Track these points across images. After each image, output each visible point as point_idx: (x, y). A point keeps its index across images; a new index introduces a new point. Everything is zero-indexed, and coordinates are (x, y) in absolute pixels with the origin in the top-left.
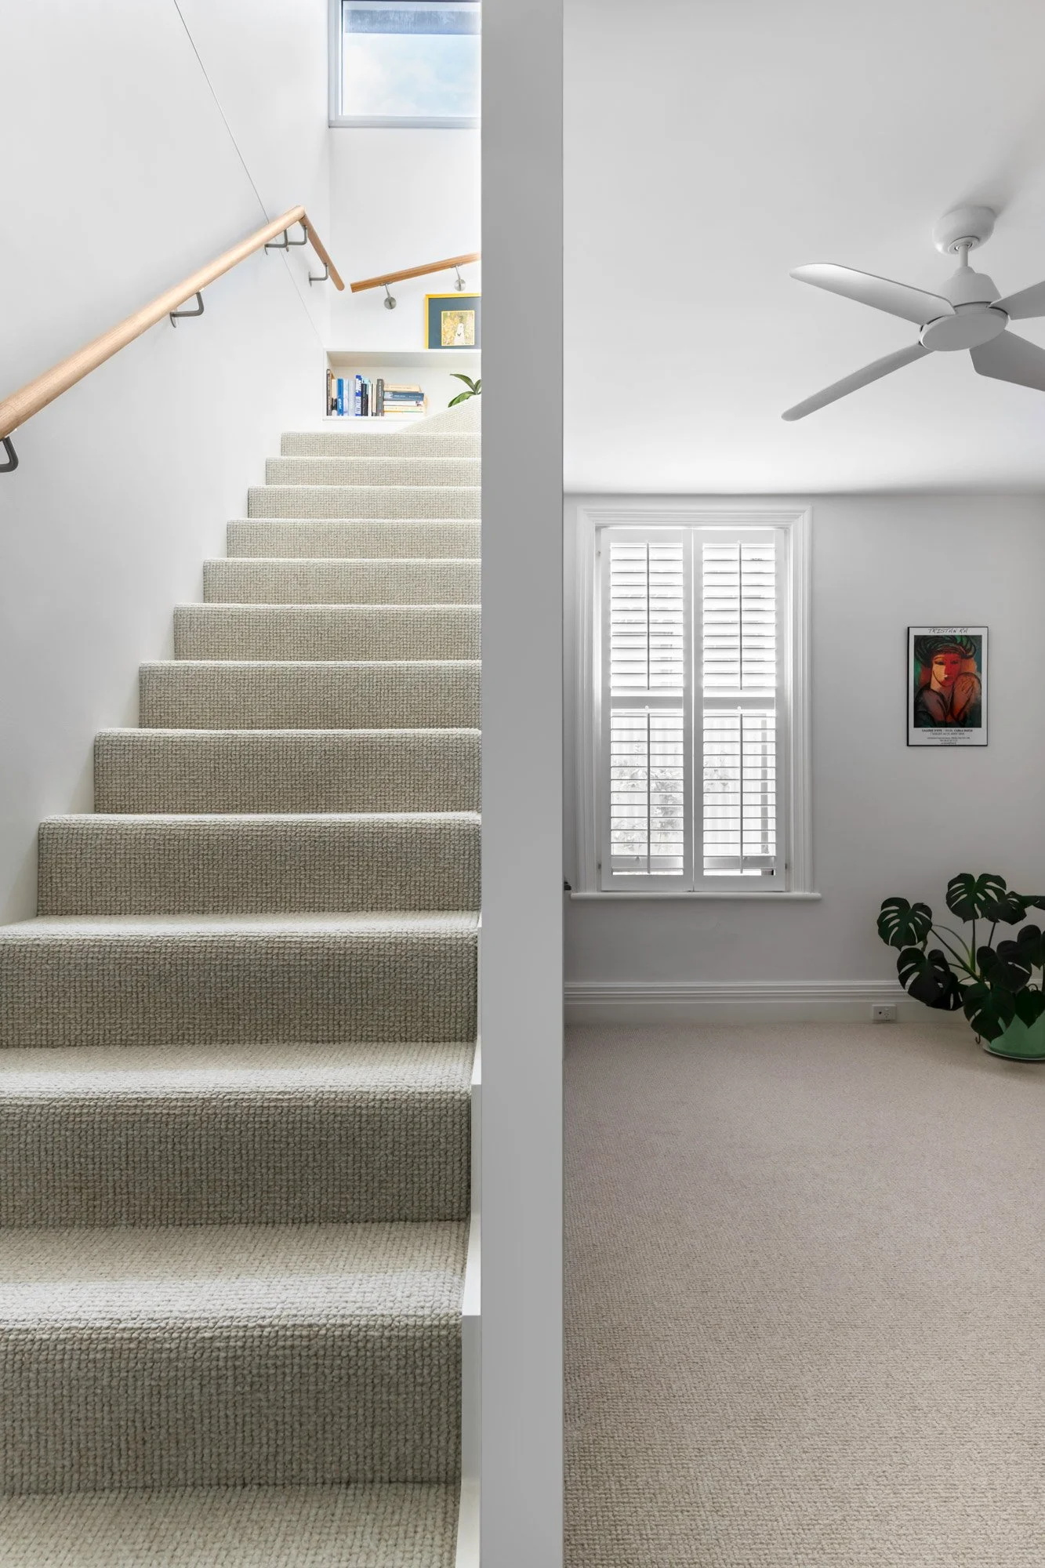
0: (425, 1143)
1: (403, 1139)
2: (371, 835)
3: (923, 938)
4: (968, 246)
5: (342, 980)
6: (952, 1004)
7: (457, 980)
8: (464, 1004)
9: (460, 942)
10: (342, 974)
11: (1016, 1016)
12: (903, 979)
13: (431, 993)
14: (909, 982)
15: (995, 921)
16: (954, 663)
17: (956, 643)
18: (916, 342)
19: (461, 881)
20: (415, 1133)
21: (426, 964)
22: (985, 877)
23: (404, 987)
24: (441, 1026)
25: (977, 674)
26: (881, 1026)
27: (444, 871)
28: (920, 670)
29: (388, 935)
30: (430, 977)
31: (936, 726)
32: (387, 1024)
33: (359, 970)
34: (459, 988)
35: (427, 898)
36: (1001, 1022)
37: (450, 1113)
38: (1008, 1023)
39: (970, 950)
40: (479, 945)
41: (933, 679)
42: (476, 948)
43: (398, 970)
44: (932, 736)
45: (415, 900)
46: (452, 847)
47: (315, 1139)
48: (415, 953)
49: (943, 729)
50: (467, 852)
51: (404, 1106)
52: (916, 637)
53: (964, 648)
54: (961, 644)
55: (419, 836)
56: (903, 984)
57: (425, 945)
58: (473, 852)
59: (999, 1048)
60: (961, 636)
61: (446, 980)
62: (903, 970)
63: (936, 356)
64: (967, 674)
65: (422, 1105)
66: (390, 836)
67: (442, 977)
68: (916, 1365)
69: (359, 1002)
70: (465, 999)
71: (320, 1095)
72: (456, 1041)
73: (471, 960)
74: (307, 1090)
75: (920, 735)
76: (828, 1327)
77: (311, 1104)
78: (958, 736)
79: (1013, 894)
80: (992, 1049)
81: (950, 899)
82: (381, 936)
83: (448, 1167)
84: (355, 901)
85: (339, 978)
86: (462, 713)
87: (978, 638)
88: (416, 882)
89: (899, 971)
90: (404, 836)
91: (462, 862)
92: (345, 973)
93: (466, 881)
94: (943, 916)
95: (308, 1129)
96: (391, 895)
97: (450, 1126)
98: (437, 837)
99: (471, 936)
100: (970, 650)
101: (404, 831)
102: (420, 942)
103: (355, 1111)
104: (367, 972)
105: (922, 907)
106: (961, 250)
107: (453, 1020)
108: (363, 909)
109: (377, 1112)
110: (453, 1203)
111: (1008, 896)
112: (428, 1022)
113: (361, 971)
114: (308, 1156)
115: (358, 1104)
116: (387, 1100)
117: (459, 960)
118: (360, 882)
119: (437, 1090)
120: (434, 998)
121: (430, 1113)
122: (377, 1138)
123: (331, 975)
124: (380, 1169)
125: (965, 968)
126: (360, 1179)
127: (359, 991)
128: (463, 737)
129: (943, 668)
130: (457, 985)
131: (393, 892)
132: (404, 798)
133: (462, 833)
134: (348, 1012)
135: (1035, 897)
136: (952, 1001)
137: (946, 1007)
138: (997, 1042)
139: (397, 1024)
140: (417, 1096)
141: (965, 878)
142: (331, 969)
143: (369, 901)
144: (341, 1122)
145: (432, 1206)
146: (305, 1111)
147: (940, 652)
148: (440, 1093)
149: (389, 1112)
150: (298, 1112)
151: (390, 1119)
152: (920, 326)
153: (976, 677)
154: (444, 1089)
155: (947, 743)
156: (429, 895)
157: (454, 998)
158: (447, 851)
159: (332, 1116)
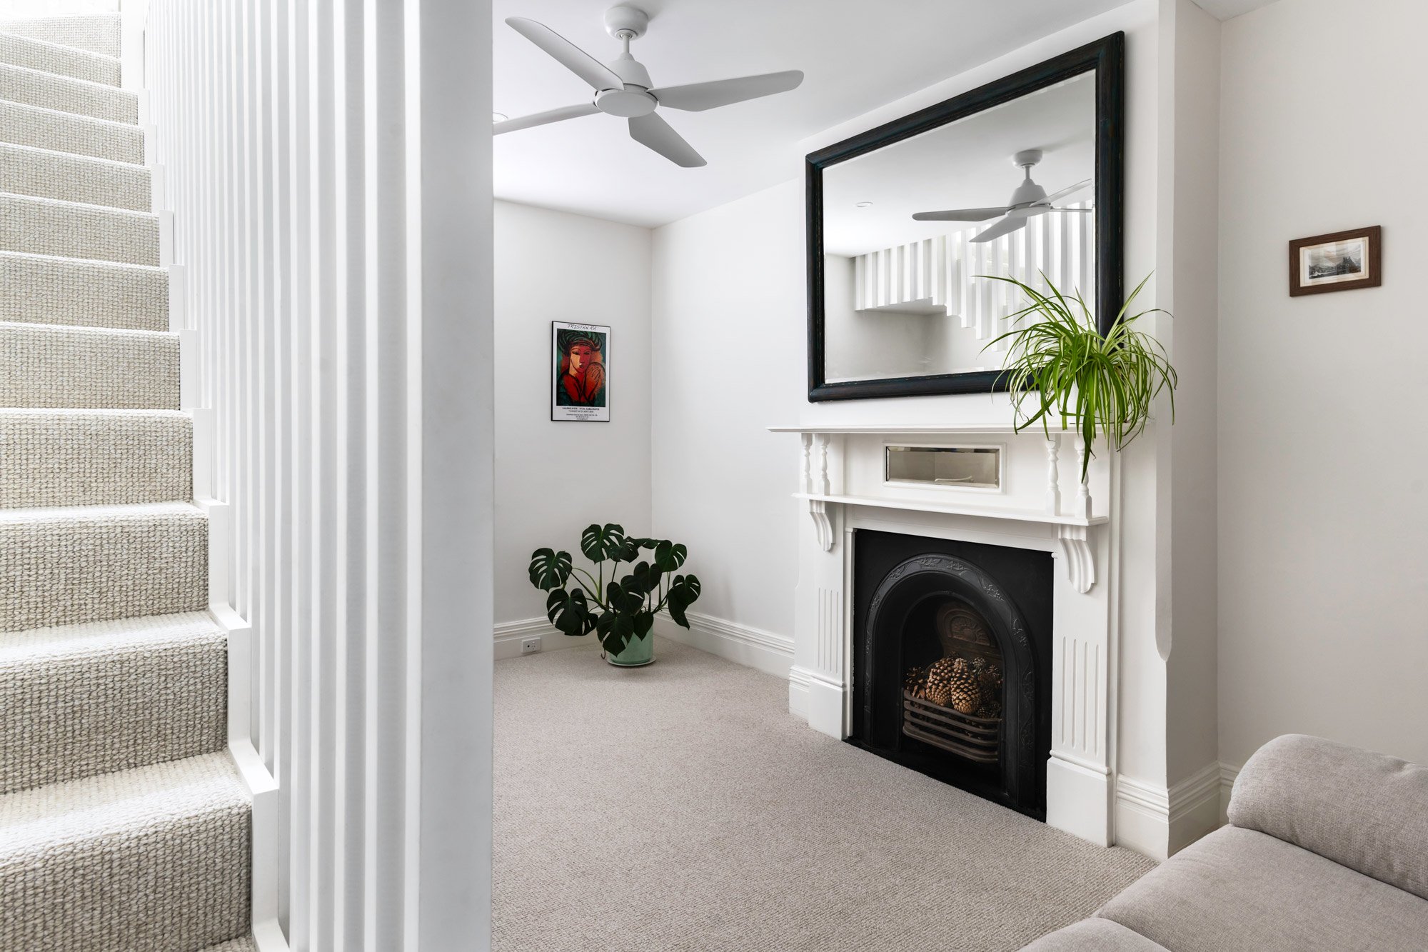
0: (197, 869)
1: (168, 873)
2: (56, 537)
3: (564, 580)
4: (629, 36)
5: (45, 713)
6: (583, 630)
7: (203, 689)
8: (211, 713)
9: (206, 648)
10: (44, 707)
11: (634, 634)
12: (551, 616)
13: (170, 708)
14: (557, 616)
15: (617, 560)
16: (586, 354)
17: (588, 338)
18: (591, 102)
19: (182, 580)
20: (184, 862)
21: (163, 678)
22: (609, 527)
23: (134, 707)
24: (182, 741)
25: (603, 364)
26: (529, 657)
27: (160, 572)
28: (561, 358)
29: (109, 652)
30: (169, 691)
31: (573, 405)
32: (109, 752)
33: (69, 698)
34: (205, 697)
35: (137, 603)
36: (624, 639)
37: (227, 829)
38: (628, 640)
39: (598, 585)
40: (229, 648)
41: (571, 365)
42: (226, 652)
43: (126, 690)
44: (570, 413)
45: (121, 608)
46: (171, 544)
47: (47, 904)
48: (148, 668)
49: (578, 407)
50: (191, 549)
51: (169, 837)
52: (559, 330)
53: (594, 342)
54: (591, 339)
55: (126, 535)
56: (551, 620)
57: (161, 657)
58: (197, 548)
59: (622, 660)
60: (592, 332)
61: (189, 691)
62: (551, 609)
63: (603, 116)
64: (596, 363)
65: (192, 830)
66: (84, 537)
67: (184, 689)
68: (603, 922)
69: (69, 735)
70: (213, 708)
71: (51, 852)
72: (201, 753)
73: (221, 666)
74: (29, 850)
75: (561, 412)
76: (533, 918)
77: (39, 865)
78: (589, 413)
79: (629, 538)
80: (614, 661)
81: (584, 546)
82: (100, 654)
83: (225, 886)
84: (32, 616)
85: (39, 711)
86: (147, 390)
87: (604, 335)
88: (121, 587)
89: (549, 610)
90: (105, 536)
91: (184, 560)
92: (48, 704)
93: (188, 580)
94: (580, 561)
95: (36, 895)
96: (86, 604)
97: (227, 843)
98: (151, 534)
99: (219, 640)
100: (598, 344)
101: (104, 530)
102: (154, 655)
103: (103, 858)
104: (81, 699)
105: (565, 555)
106: (625, 38)
107: (198, 732)
108: (43, 625)
109: (134, 851)
110: (229, 922)
111: (626, 540)
112: (165, 740)
113: (72, 700)
114: (35, 926)
115: (107, 849)
116: (146, 835)
117: (206, 668)
118: (40, 594)
119: (210, 810)
120: (174, 713)
121: (203, 836)
122: (134, 879)
123: (27, 710)
124: (138, 913)
125: (595, 600)
126: (110, 933)
127: (69, 722)
128: (164, 420)
129: (579, 357)
130: (203, 695)
131: (89, 601)
132: (82, 489)
133: (183, 528)
134: (53, 749)
135: (643, 539)
136: (583, 627)
137: (578, 633)
138: (621, 656)
139: (124, 750)
140: (186, 822)
141: (594, 528)
142: (28, 702)
143: (53, 615)
144: (84, 875)
145: (205, 933)
146: (30, 876)
147: (576, 344)
148: (215, 812)
149: (149, 848)
150: (20, 878)
151: (151, 855)
152: (596, 90)
153: (602, 366)
154: (217, 807)
155: (581, 418)
156: (140, 600)
157: (199, 709)
158: (164, 550)
159: (71, 872)
